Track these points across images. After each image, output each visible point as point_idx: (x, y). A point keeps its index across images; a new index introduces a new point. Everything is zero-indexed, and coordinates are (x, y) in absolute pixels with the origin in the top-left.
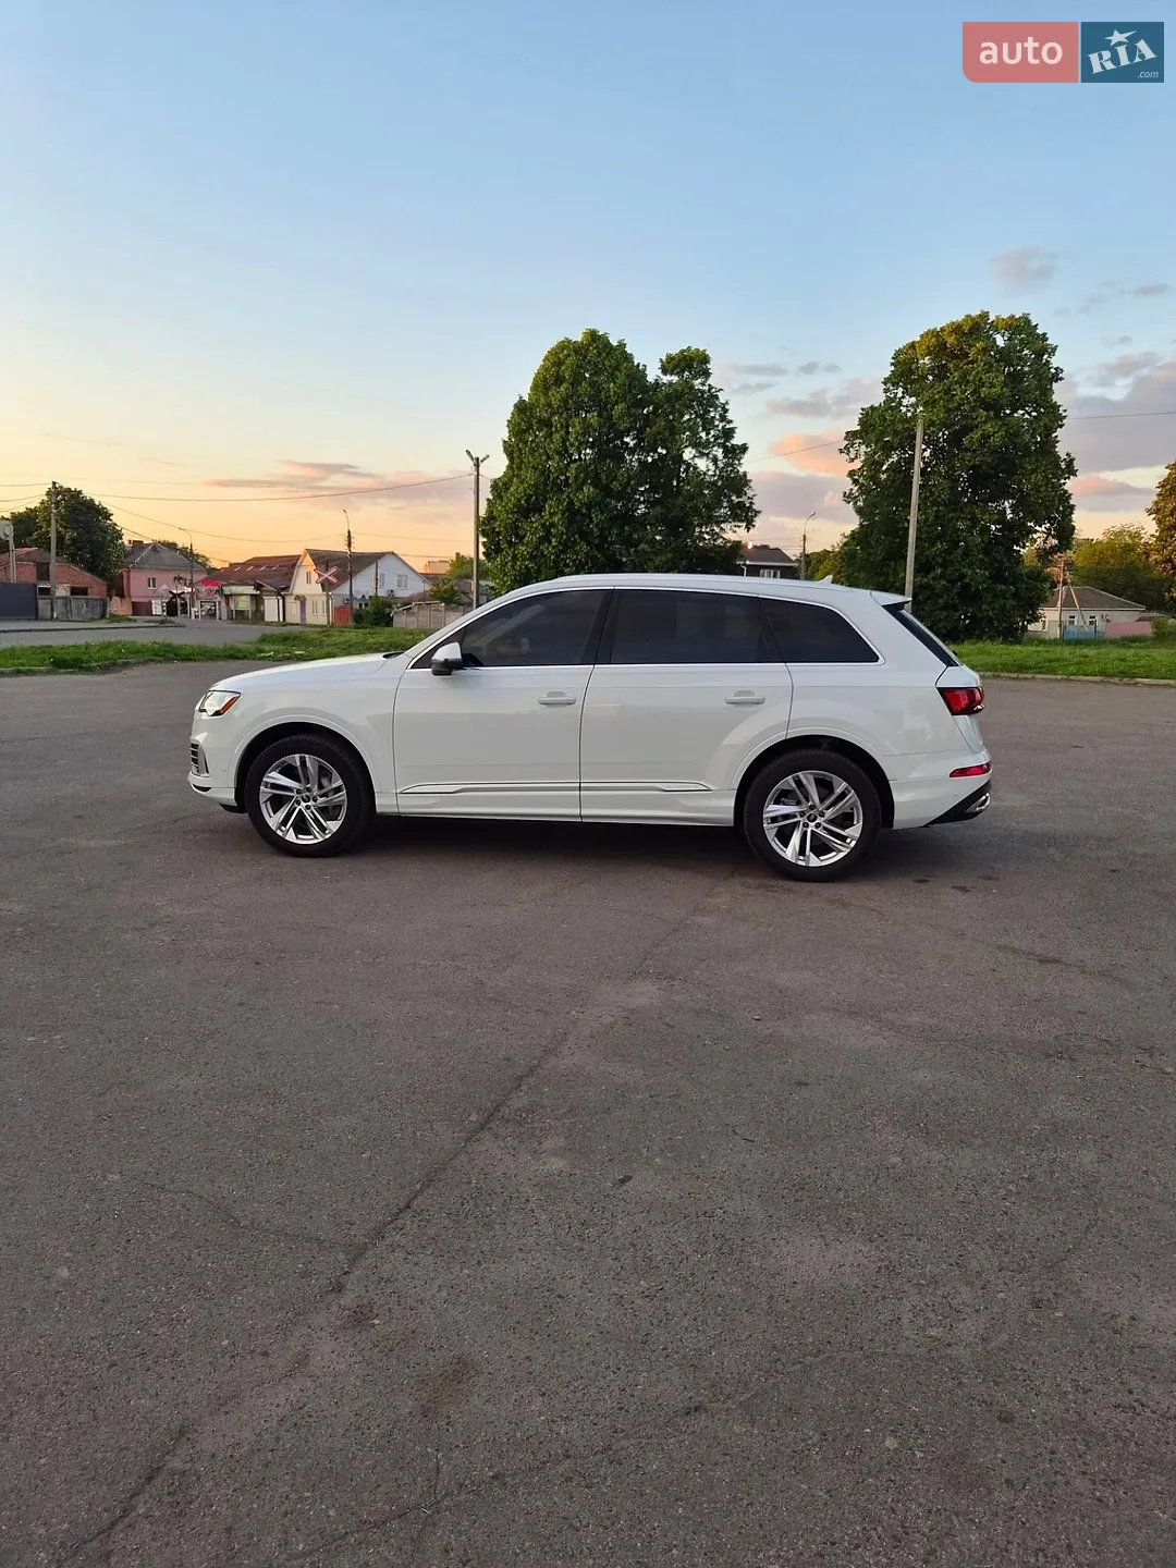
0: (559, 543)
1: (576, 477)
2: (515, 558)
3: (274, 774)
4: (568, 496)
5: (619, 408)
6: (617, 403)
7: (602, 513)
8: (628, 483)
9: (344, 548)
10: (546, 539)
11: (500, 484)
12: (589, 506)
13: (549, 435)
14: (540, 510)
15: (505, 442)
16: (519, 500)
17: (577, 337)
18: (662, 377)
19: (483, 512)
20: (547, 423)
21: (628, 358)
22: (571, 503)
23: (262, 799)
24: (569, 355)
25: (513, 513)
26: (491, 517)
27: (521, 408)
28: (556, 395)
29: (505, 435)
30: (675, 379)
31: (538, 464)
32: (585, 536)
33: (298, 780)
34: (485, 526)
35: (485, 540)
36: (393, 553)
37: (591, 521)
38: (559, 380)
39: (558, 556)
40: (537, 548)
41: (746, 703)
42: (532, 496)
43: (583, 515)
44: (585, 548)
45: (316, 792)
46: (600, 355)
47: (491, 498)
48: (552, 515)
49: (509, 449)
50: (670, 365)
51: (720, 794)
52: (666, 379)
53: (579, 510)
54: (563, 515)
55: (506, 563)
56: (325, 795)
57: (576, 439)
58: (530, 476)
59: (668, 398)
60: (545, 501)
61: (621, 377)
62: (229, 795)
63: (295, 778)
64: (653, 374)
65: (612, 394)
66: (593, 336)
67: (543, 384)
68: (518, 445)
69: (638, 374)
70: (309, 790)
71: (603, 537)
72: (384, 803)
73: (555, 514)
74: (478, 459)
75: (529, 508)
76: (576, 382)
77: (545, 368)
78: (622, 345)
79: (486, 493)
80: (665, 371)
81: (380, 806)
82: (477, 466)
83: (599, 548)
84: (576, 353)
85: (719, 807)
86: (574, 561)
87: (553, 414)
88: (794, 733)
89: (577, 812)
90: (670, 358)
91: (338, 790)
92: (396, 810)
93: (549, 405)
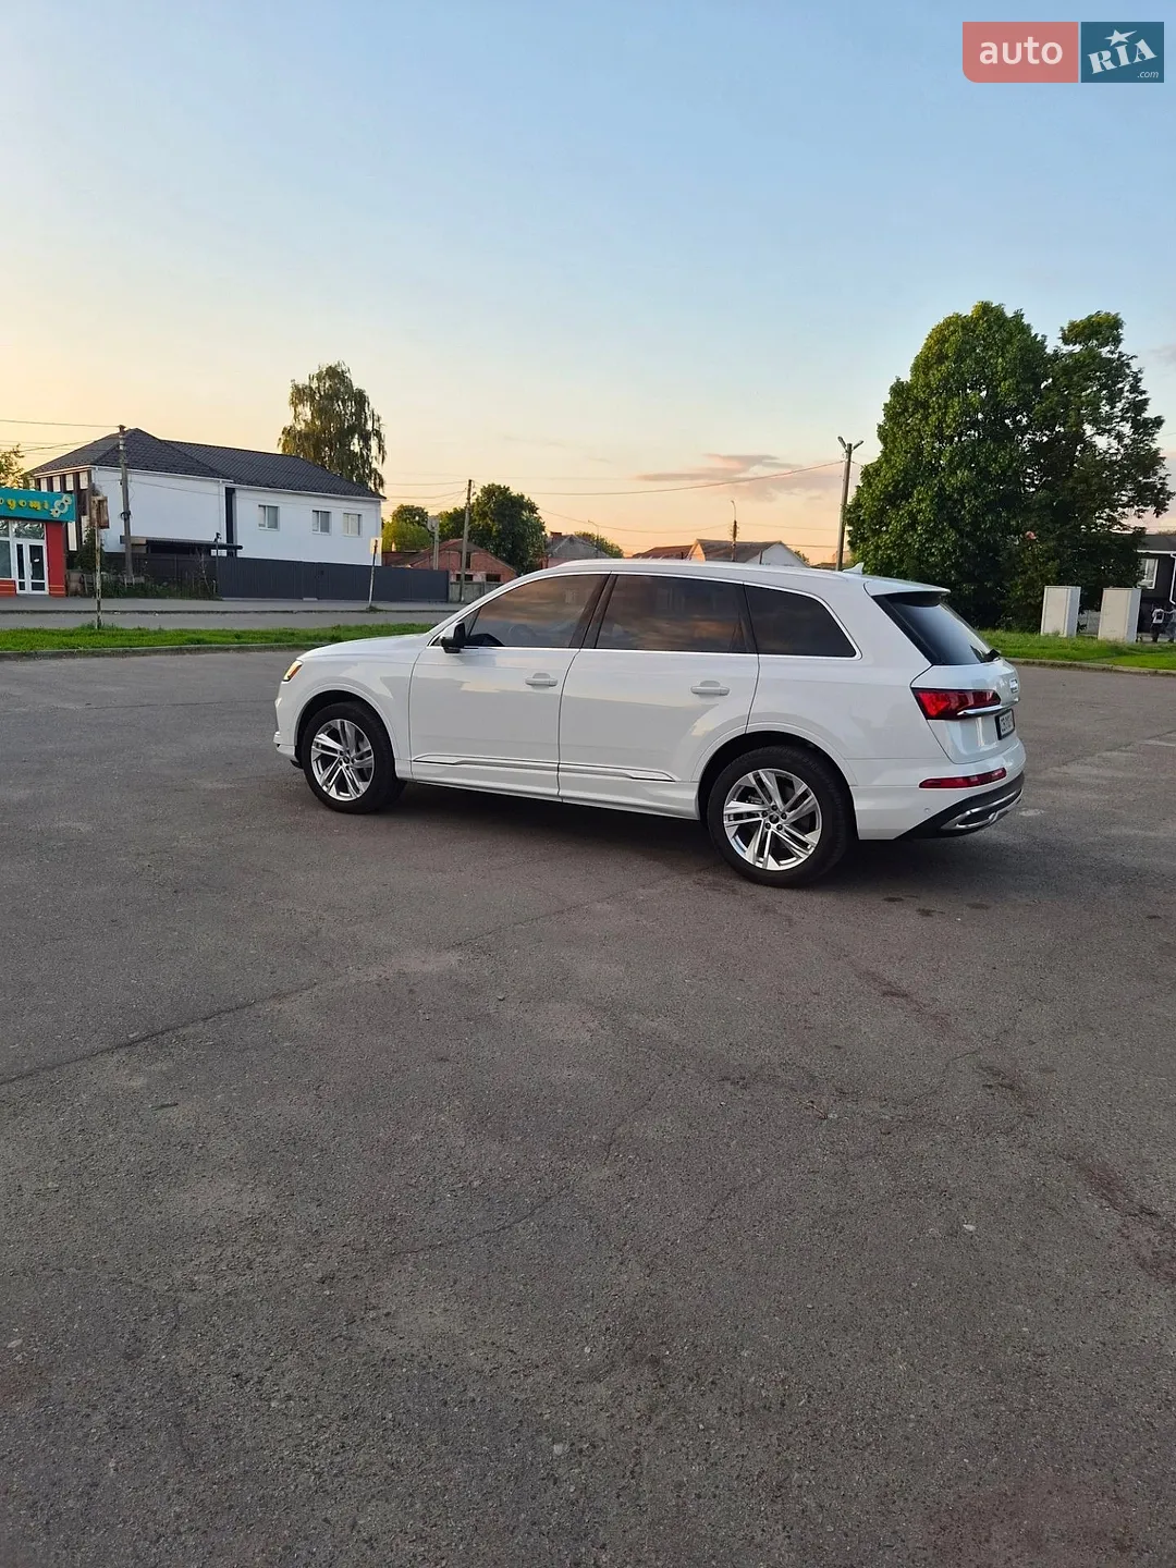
0: (926, 531)
1: (950, 461)
2: (878, 548)
3: (322, 736)
4: (940, 481)
5: (1005, 385)
6: (1005, 379)
7: (976, 498)
8: (1010, 466)
9: (729, 538)
10: (912, 526)
11: (871, 470)
12: (962, 491)
13: (926, 418)
14: (907, 496)
15: (880, 426)
16: (886, 486)
17: (967, 310)
18: (1062, 346)
19: (850, 500)
20: (925, 405)
21: (1026, 329)
22: (942, 488)
23: (314, 756)
24: (953, 332)
25: (879, 500)
26: (858, 504)
27: (898, 390)
28: (935, 377)
29: (881, 418)
30: (1077, 348)
31: (911, 448)
32: (954, 523)
33: (340, 743)
34: (851, 514)
35: (851, 528)
36: (780, 543)
37: (964, 507)
38: (941, 358)
39: (923, 545)
40: (901, 537)
41: (711, 692)
42: (900, 482)
43: (956, 501)
44: (953, 535)
45: (353, 754)
46: (990, 328)
47: (861, 485)
48: (919, 501)
49: (883, 435)
50: (1073, 334)
51: (681, 786)
52: (1066, 349)
53: (950, 497)
54: (932, 501)
55: (868, 553)
56: (361, 758)
57: (954, 420)
58: (899, 461)
59: (1067, 371)
60: (914, 487)
61: (1012, 350)
62: (291, 751)
63: (337, 740)
64: (1053, 344)
65: (999, 368)
66: (985, 309)
67: (922, 366)
68: (892, 429)
69: (1033, 347)
70: (348, 752)
71: (976, 525)
72: (402, 769)
73: (923, 500)
74: (850, 445)
75: (896, 495)
76: (959, 359)
77: (928, 347)
78: (1019, 316)
79: (856, 480)
80: (1066, 340)
81: (399, 771)
82: (849, 452)
83: (970, 536)
84: (963, 327)
85: (682, 799)
86: (940, 550)
87: (932, 395)
88: (754, 727)
89: (555, 791)
90: (1073, 326)
91: (368, 753)
92: (409, 776)
93: (928, 385)
